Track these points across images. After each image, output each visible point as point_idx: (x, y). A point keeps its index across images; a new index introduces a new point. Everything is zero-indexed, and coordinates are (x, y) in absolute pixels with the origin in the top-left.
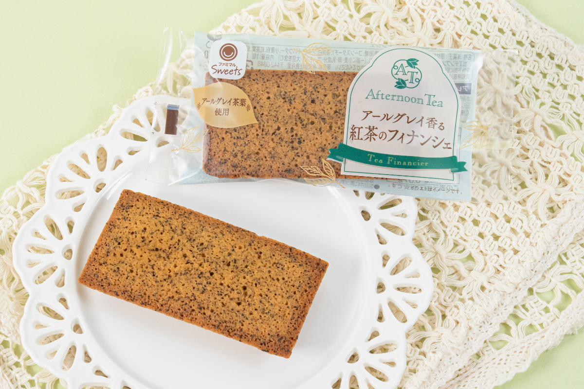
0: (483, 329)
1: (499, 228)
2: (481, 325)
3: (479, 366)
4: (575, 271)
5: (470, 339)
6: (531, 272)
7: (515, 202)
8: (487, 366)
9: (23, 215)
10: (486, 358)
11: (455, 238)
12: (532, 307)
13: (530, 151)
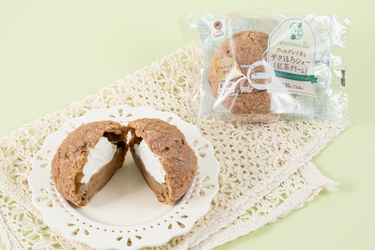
0: (238, 211)
1: (253, 169)
2: (237, 209)
4: (287, 190)
5: (230, 215)
6: (265, 189)
7: (263, 159)
8: (238, 228)
10: (238, 225)
11: (231, 172)
12: (264, 205)
13: (273, 138)
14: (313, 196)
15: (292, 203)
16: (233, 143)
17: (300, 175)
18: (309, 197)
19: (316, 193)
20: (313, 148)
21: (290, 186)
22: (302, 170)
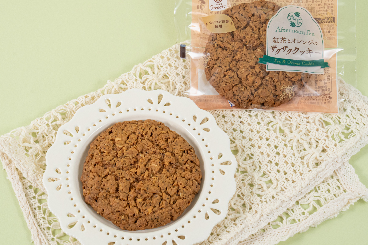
0: (269, 217)
1: (288, 169)
2: (268, 214)
3: (263, 235)
4: (322, 196)
5: (261, 221)
6: (299, 193)
7: (299, 157)
8: (267, 236)
9: (51, 126)
10: (268, 233)
11: (265, 171)
12: (297, 211)
13: (311, 133)
14: (349, 205)
15: (326, 212)
16: (270, 136)
17: (337, 179)
18: (345, 206)
19: (352, 203)
20: (353, 146)
21: (325, 192)
22: (339, 174)
